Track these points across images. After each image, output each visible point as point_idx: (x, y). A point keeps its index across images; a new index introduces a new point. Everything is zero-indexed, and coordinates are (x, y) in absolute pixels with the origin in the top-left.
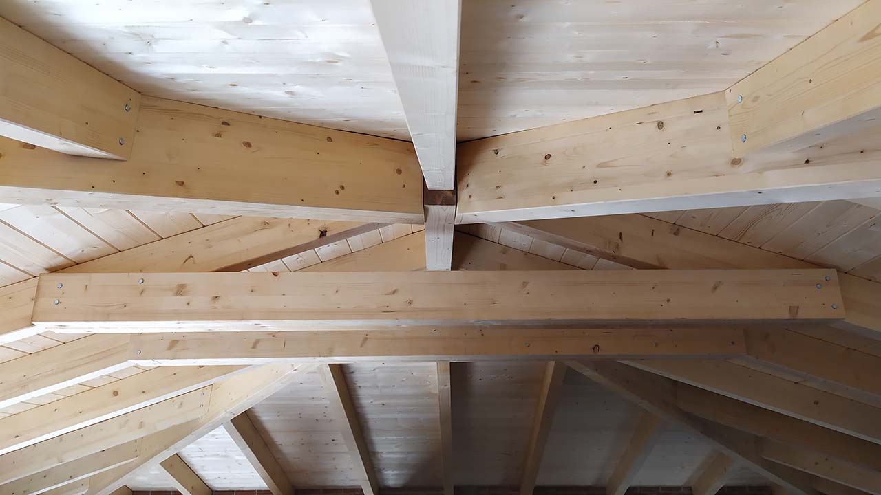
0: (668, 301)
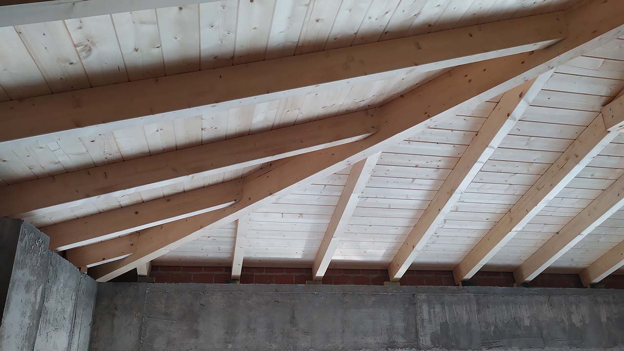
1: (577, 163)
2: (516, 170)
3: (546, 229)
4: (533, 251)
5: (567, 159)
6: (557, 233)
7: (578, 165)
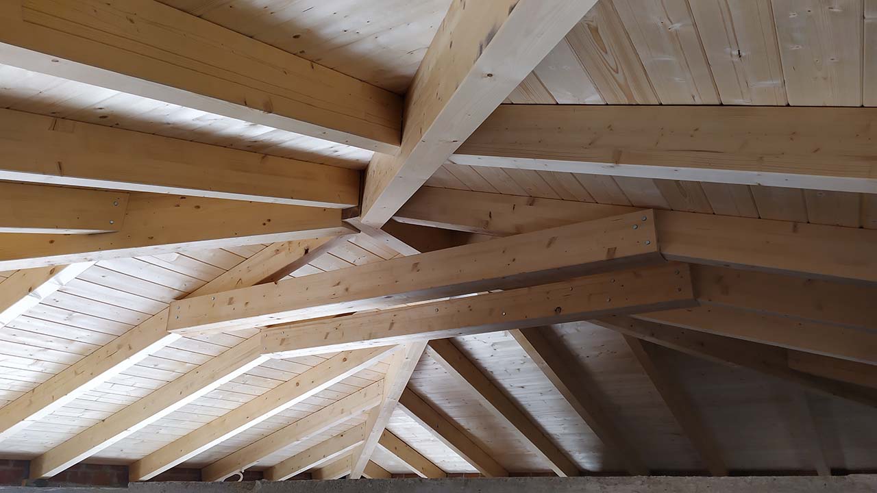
0: (514, 260)
1: (127, 357)
2: (49, 345)
3: (88, 415)
4: (66, 437)
5: (119, 347)
6: (103, 421)
7: (127, 360)
